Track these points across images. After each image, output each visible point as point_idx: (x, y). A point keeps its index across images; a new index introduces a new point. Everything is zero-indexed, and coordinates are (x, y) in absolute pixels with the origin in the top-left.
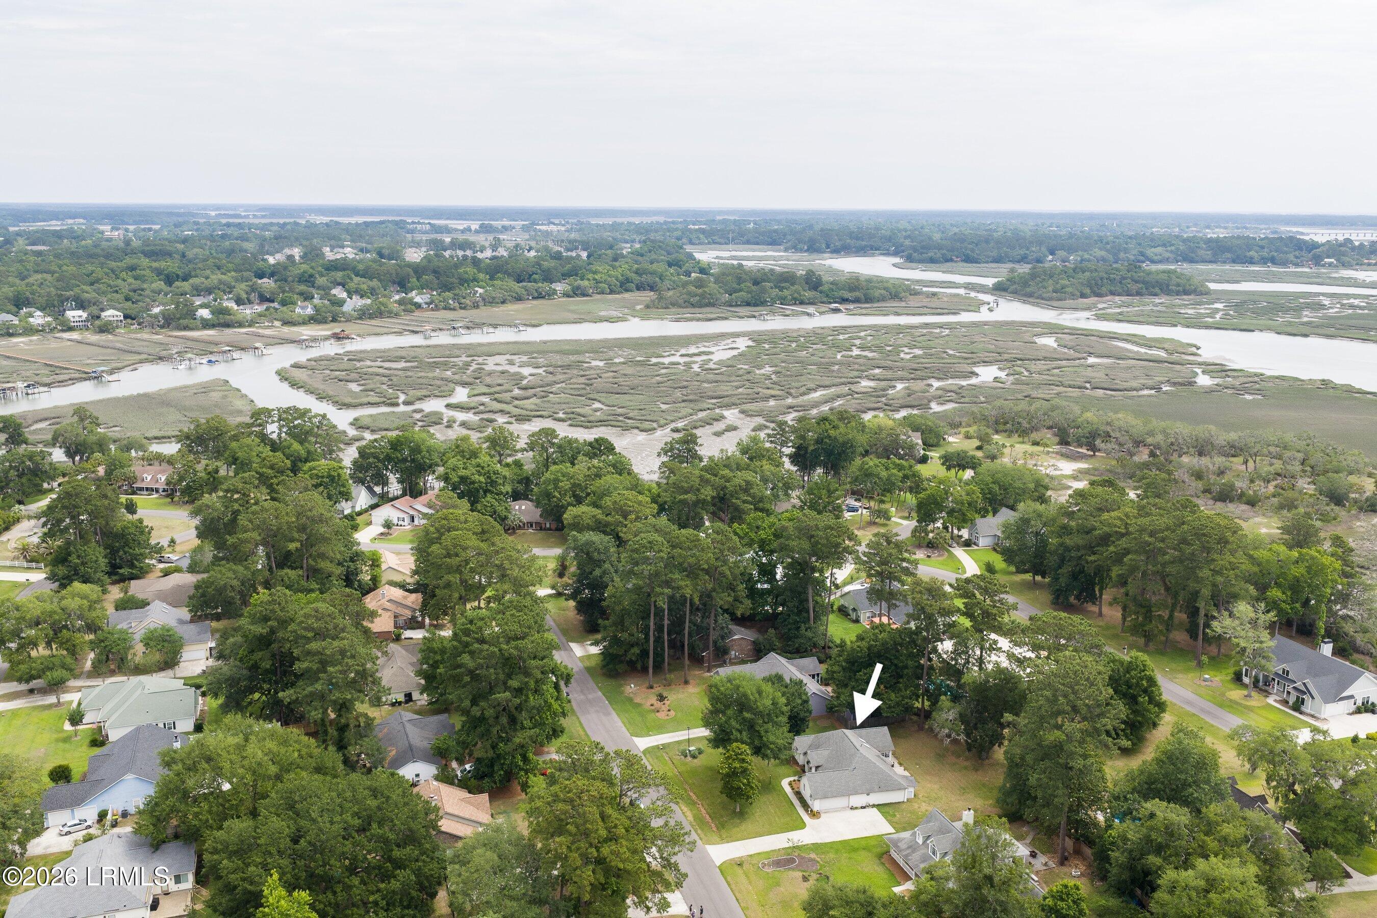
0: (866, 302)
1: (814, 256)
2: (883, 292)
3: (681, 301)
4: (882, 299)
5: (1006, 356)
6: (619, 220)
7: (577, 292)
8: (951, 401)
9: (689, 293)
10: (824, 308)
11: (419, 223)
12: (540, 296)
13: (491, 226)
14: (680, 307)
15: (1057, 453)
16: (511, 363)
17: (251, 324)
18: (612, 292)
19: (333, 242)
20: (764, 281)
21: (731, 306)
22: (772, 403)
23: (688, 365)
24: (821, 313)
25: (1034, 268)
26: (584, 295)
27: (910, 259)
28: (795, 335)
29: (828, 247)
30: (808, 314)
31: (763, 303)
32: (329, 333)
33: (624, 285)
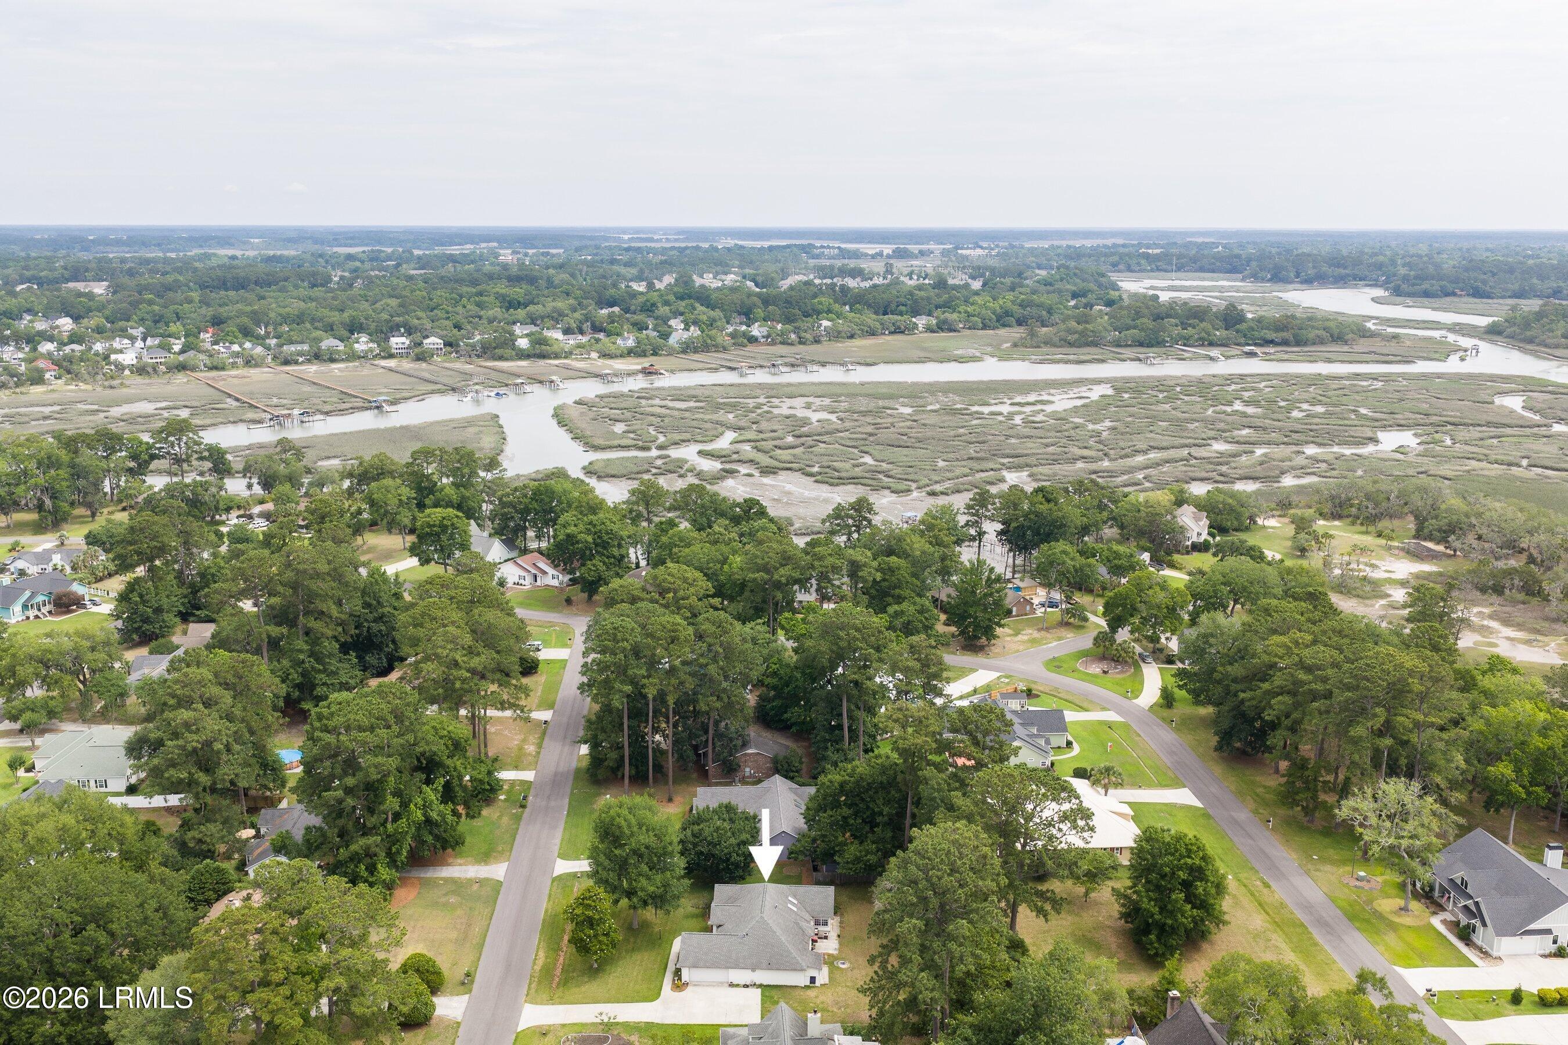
0: (1298, 343)
1: (1276, 287)
2: (1321, 332)
3: (1056, 339)
4: (1322, 342)
5: (1434, 419)
6: (1056, 243)
7: (944, 327)
8: (1314, 474)
9: (1069, 331)
10: (1234, 351)
11: (828, 247)
12: (898, 331)
13: (906, 251)
14: (1055, 346)
15: (1402, 549)
16: (808, 406)
17: (568, 355)
18: (985, 327)
19: (719, 268)
20: (1169, 316)
21: (1119, 346)
22: (1080, 465)
23: (1010, 416)
24: (1227, 357)
25: (1545, 305)
26: (951, 330)
27: (1397, 292)
28: (1172, 383)
29: (1298, 276)
30: (1211, 359)
31: (1159, 343)
32: (639, 367)
33: (1002, 319)
